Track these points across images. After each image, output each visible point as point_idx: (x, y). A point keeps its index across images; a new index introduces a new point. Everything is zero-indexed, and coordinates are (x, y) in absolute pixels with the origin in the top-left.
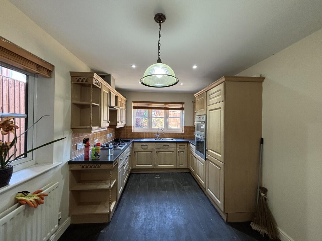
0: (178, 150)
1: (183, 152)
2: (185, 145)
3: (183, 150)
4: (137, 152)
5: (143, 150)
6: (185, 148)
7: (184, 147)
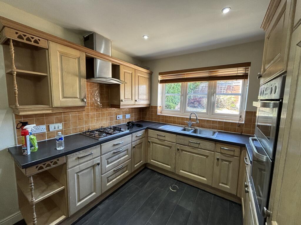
0: (218, 156)
1: (230, 162)
2: (234, 151)
3: (230, 159)
4: (153, 142)
5: (158, 142)
6: (233, 156)
7: (232, 153)
